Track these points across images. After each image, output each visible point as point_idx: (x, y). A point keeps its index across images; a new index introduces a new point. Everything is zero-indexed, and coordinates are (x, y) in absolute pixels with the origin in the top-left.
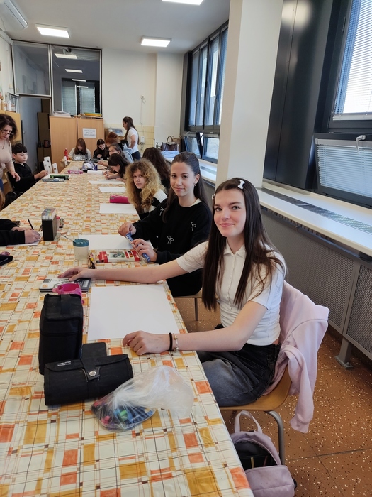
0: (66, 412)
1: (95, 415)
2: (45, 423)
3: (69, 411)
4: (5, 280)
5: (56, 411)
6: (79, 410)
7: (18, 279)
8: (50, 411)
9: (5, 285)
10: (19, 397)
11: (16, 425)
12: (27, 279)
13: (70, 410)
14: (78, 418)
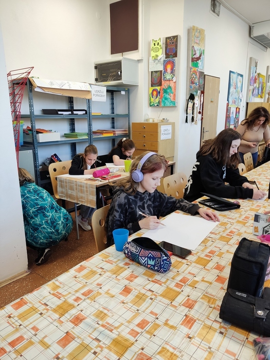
0: (233, 331)
1: (254, 348)
2: (215, 330)
3: (235, 332)
4: (230, 220)
5: (226, 327)
6: (243, 336)
7: (239, 222)
8: (222, 324)
9: (228, 223)
10: (206, 303)
11: (197, 321)
12: (244, 224)
13: (237, 332)
14: (240, 342)
